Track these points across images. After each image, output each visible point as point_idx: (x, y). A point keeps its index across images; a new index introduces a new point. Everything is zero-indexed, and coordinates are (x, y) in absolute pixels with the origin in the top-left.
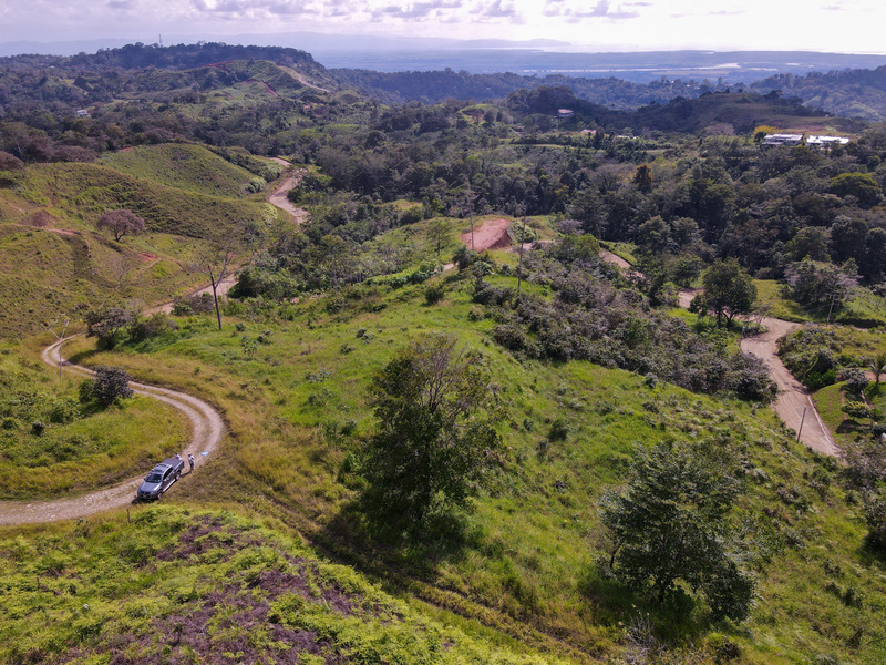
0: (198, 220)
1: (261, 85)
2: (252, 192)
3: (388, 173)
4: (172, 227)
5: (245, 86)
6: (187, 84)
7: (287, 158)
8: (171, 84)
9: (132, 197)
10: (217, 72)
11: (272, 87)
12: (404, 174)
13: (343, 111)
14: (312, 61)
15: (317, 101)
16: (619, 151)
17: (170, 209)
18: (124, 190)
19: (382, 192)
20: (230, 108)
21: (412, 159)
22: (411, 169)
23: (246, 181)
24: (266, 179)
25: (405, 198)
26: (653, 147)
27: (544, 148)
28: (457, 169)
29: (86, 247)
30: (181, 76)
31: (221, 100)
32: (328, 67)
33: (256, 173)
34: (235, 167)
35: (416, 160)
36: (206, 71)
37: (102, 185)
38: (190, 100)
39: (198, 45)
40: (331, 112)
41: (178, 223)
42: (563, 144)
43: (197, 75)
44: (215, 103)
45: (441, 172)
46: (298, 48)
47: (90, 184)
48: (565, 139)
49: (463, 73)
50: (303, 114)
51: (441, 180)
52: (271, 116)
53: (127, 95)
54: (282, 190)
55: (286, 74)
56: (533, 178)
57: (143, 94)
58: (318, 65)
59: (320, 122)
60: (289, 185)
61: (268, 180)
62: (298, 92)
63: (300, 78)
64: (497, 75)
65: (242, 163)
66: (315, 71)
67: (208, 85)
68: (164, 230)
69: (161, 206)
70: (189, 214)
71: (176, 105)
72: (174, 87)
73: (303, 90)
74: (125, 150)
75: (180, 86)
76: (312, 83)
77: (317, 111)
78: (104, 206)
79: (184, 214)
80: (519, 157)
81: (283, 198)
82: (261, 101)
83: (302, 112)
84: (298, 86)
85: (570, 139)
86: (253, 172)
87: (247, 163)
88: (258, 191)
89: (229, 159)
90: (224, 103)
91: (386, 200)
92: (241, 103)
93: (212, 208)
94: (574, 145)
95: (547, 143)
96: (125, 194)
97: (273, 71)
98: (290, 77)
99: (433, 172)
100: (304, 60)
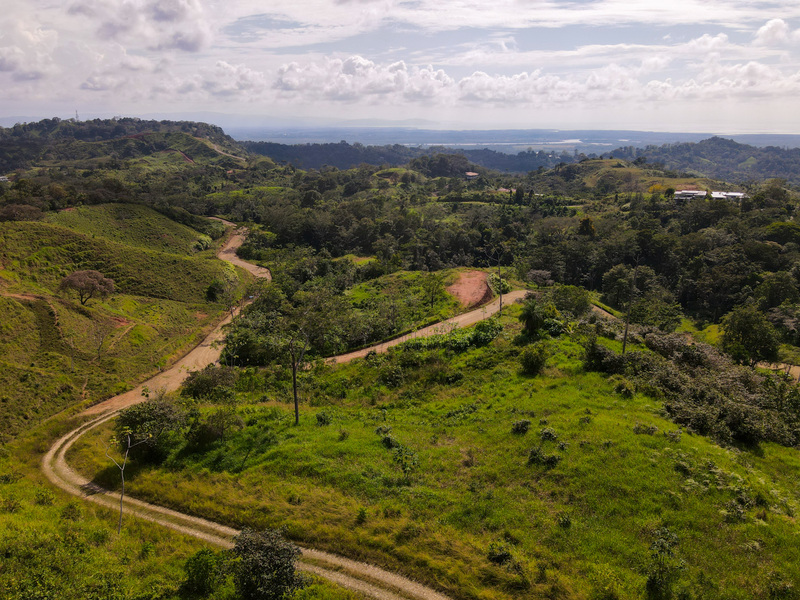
0: (159, 279)
1: (179, 154)
2: (200, 249)
3: (333, 228)
4: (133, 287)
5: (163, 155)
6: (106, 153)
7: (225, 217)
8: (90, 153)
9: (88, 256)
10: (135, 142)
11: (189, 156)
12: (351, 230)
13: (265, 175)
14: (223, 134)
15: (237, 167)
17: (130, 269)
18: (80, 249)
19: (329, 248)
20: (153, 174)
21: (354, 216)
22: (356, 225)
23: (194, 239)
24: (211, 237)
25: (353, 253)
26: (571, 203)
27: (471, 205)
28: (400, 226)
30: (100, 146)
31: (145, 166)
32: (236, 139)
33: (202, 231)
34: (181, 226)
35: (359, 217)
36: (125, 141)
37: (55, 244)
38: (116, 167)
39: (113, 120)
40: (253, 176)
41: (139, 283)
42: (487, 201)
43: (116, 146)
44: (139, 169)
45: (385, 228)
46: (208, 122)
47: (42, 244)
48: (488, 196)
49: (357, 145)
50: (227, 178)
51: (387, 235)
52: (197, 180)
53: (46, 163)
54: (229, 247)
55: (202, 144)
57: (64, 162)
58: (228, 138)
59: (244, 185)
60: (235, 242)
61: (214, 238)
62: (214, 160)
63: (216, 148)
64: (388, 147)
66: (227, 142)
67: (128, 153)
68: (125, 291)
69: (121, 265)
70: (150, 273)
71: (101, 171)
72: (94, 156)
73: (220, 158)
74: (67, 210)
75: (100, 156)
76: (227, 152)
77: (240, 176)
78: (58, 267)
79: (144, 273)
80: (449, 213)
81: (233, 255)
82: (183, 167)
83: (225, 177)
84: (214, 154)
85: (493, 196)
86: (199, 231)
87: (192, 222)
88: (206, 248)
90: (147, 169)
91: (335, 255)
92: (164, 168)
93: (173, 266)
94: (498, 202)
95: (472, 200)
96: (81, 254)
97: (189, 142)
98: (206, 147)
99: (377, 227)
100: (216, 133)
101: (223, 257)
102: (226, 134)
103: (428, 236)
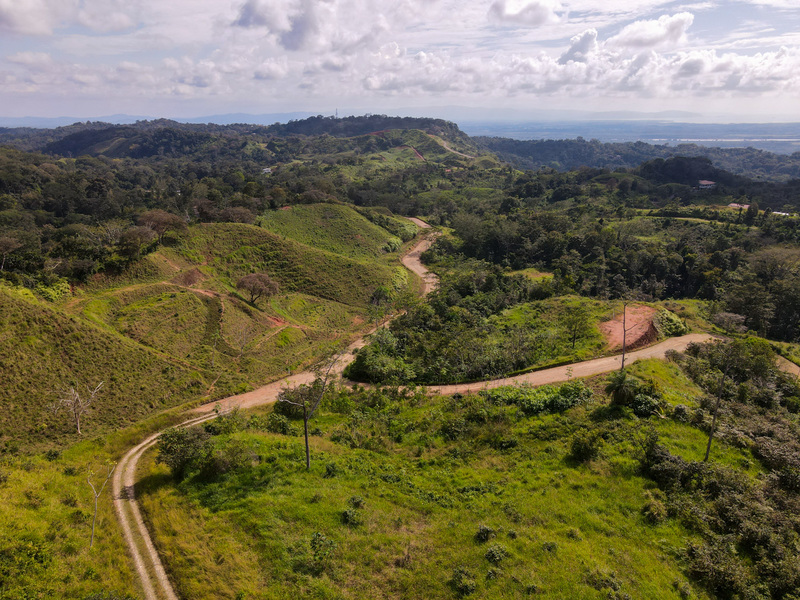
0: (332, 281)
1: (411, 150)
2: (388, 251)
3: (520, 241)
4: (308, 287)
5: (398, 150)
6: (351, 148)
7: (424, 218)
8: (338, 148)
9: (277, 256)
10: (376, 139)
11: (420, 152)
12: (536, 243)
13: (480, 175)
14: (457, 130)
15: (458, 165)
16: (777, 230)
17: (309, 269)
18: (271, 249)
19: (512, 259)
20: (382, 170)
21: (544, 227)
22: (543, 237)
23: (384, 241)
25: (535, 267)
27: (687, 222)
28: (591, 241)
29: (220, 311)
30: (347, 142)
31: (376, 162)
32: (470, 135)
33: (394, 233)
34: (375, 227)
35: (549, 229)
36: (367, 138)
37: (253, 244)
38: (350, 162)
39: (365, 117)
40: (469, 176)
41: (314, 283)
42: (707, 218)
43: (360, 142)
44: (370, 165)
45: (574, 243)
46: (446, 118)
47: (242, 244)
48: (711, 213)
49: (594, 142)
50: (444, 177)
51: (574, 251)
52: (416, 178)
53: (303, 156)
54: (415, 250)
55: (433, 141)
56: (676, 255)
57: (316, 157)
58: (461, 134)
59: (458, 184)
60: (422, 247)
61: (405, 240)
62: (442, 156)
63: (445, 145)
64: (628, 144)
65: (383, 224)
66: (458, 138)
67: (368, 149)
68: (300, 290)
69: (301, 266)
70: (325, 275)
71: (339, 166)
72: (341, 150)
73: (446, 155)
74: (284, 209)
75: (345, 150)
76: (455, 149)
77: (457, 175)
78: (251, 264)
79: (321, 274)
80: (658, 230)
81: (415, 259)
82: (409, 164)
83: (443, 175)
84: (443, 151)
85: (717, 213)
86: (392, 232)
87: (387, 223)
88: (394, 250)
89: (371, 219)
90: (378, 165)
91: (516, 267)
92: (392, 165)
93: (347, 270)
94: (721, 220)
95: (690, 216)
96: (271, 254)
97: (423, 138)
98: (436, 144)
99: (565, 242)
100: (450, 129)
101: (406, 260)
102: (460, 129)
103: (620, 256)
